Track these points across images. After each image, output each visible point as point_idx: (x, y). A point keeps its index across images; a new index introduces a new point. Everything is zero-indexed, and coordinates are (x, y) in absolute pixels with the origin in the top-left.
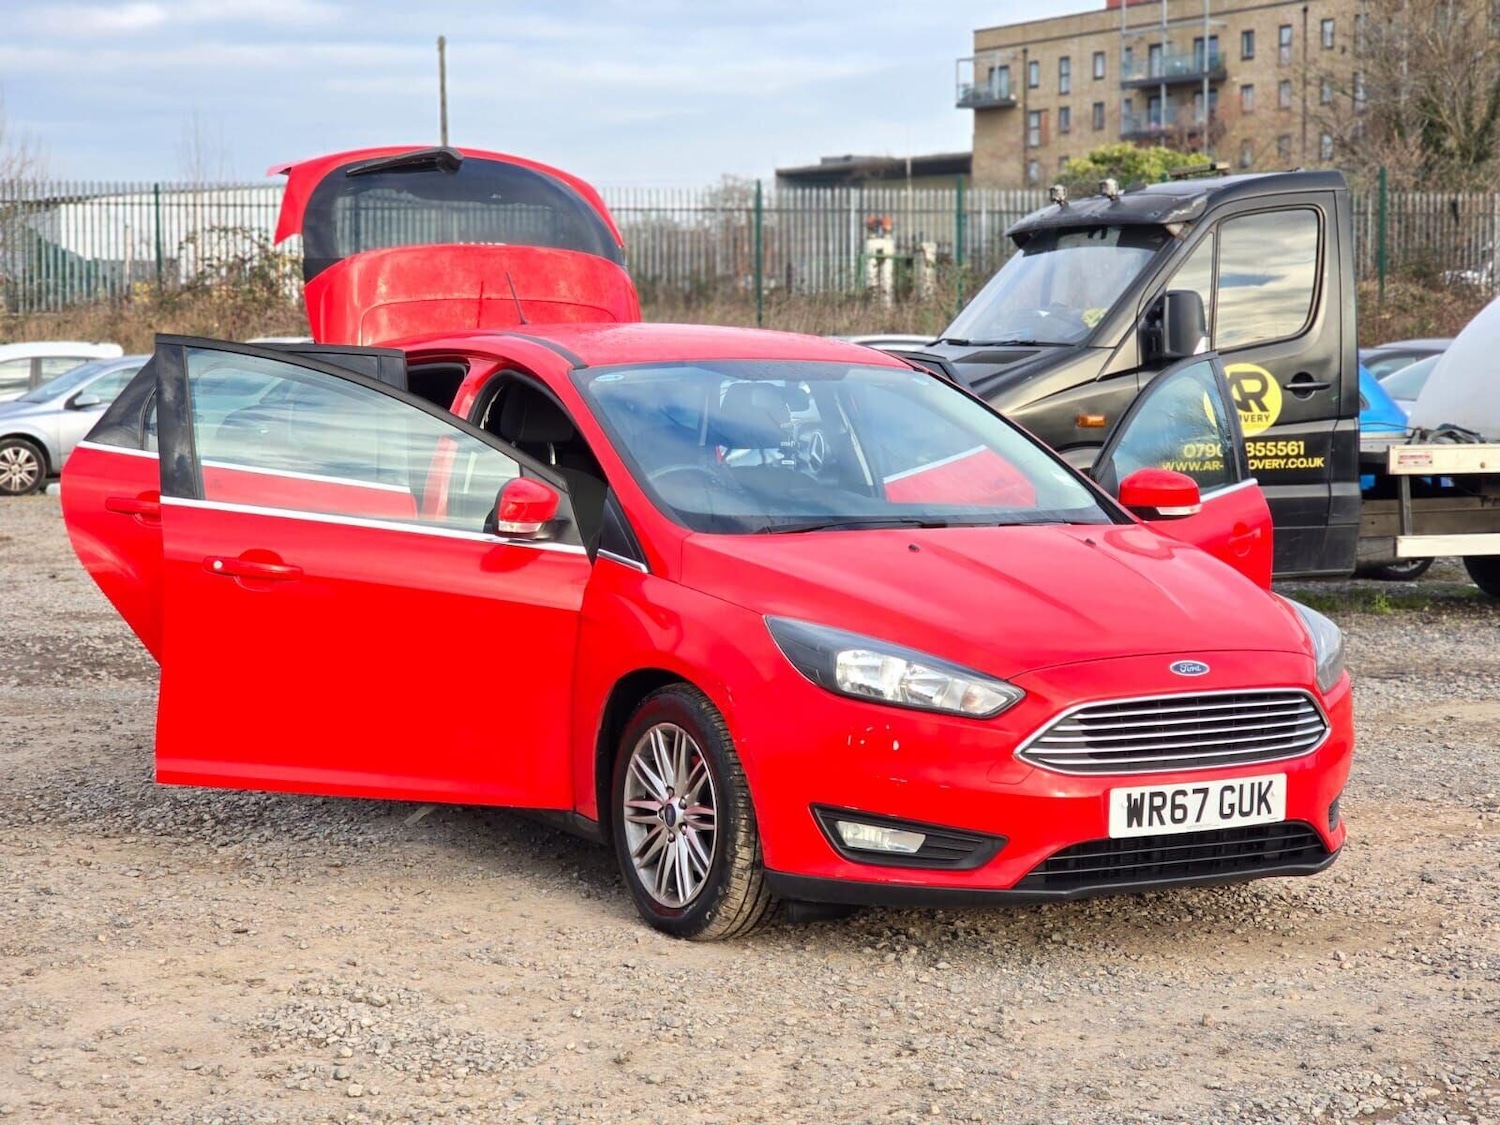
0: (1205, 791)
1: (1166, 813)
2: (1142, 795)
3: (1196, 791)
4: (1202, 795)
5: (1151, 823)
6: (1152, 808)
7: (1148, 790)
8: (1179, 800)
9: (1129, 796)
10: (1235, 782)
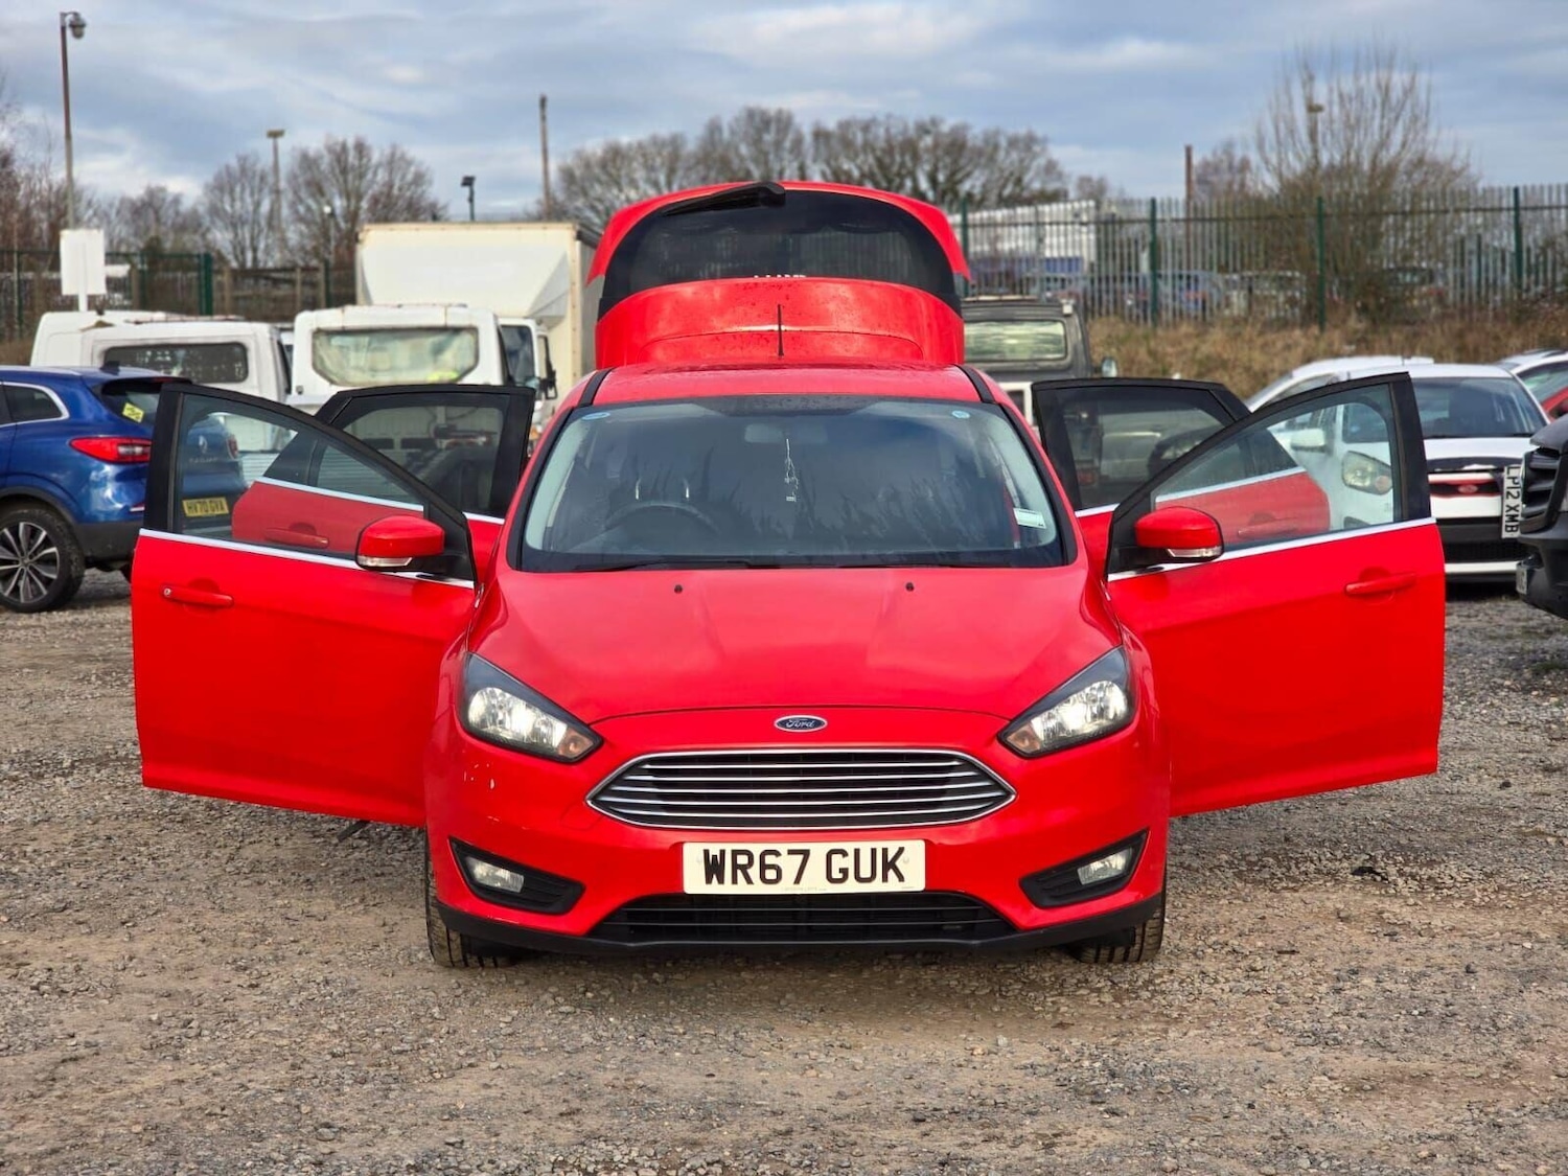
0: (806, 854)
1: (754, 872)
2: (723, 853)
3: (791, 852)
4: (800, 857)
5: (735, 881)
6: (735, 866)
7: (729, 848)
8: (769, 860)
9: (706, 852)
10: (849, 847)
